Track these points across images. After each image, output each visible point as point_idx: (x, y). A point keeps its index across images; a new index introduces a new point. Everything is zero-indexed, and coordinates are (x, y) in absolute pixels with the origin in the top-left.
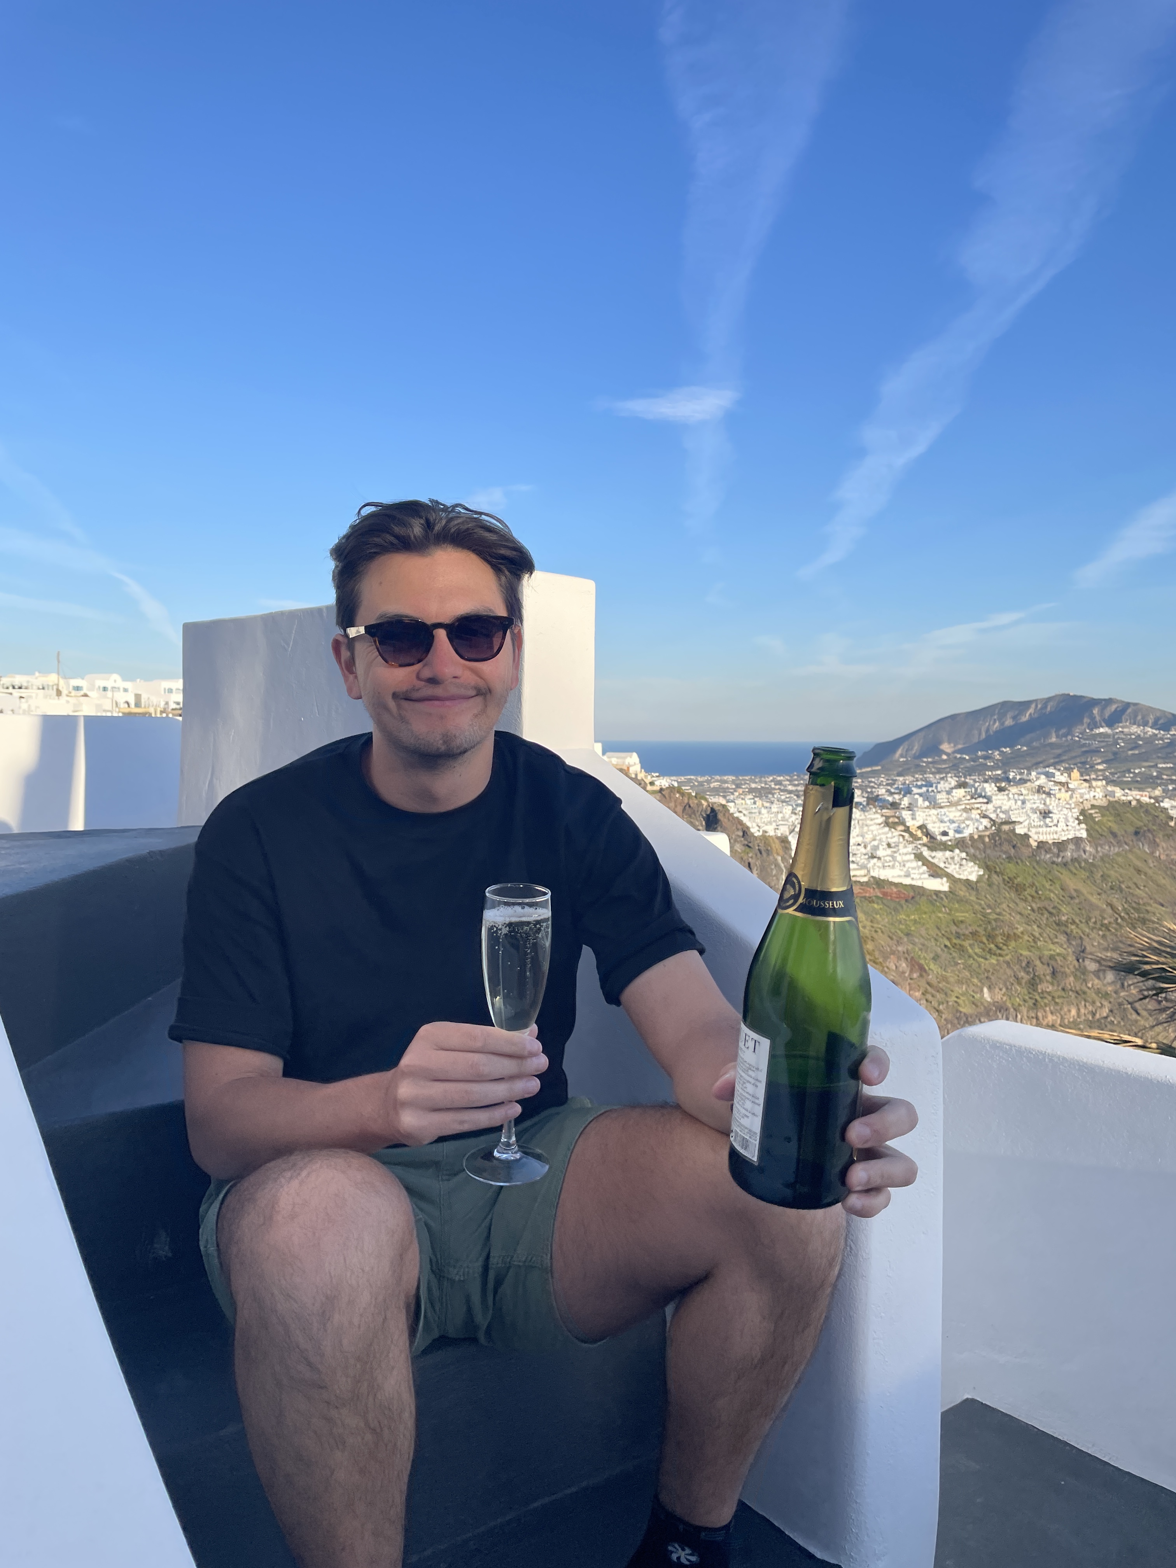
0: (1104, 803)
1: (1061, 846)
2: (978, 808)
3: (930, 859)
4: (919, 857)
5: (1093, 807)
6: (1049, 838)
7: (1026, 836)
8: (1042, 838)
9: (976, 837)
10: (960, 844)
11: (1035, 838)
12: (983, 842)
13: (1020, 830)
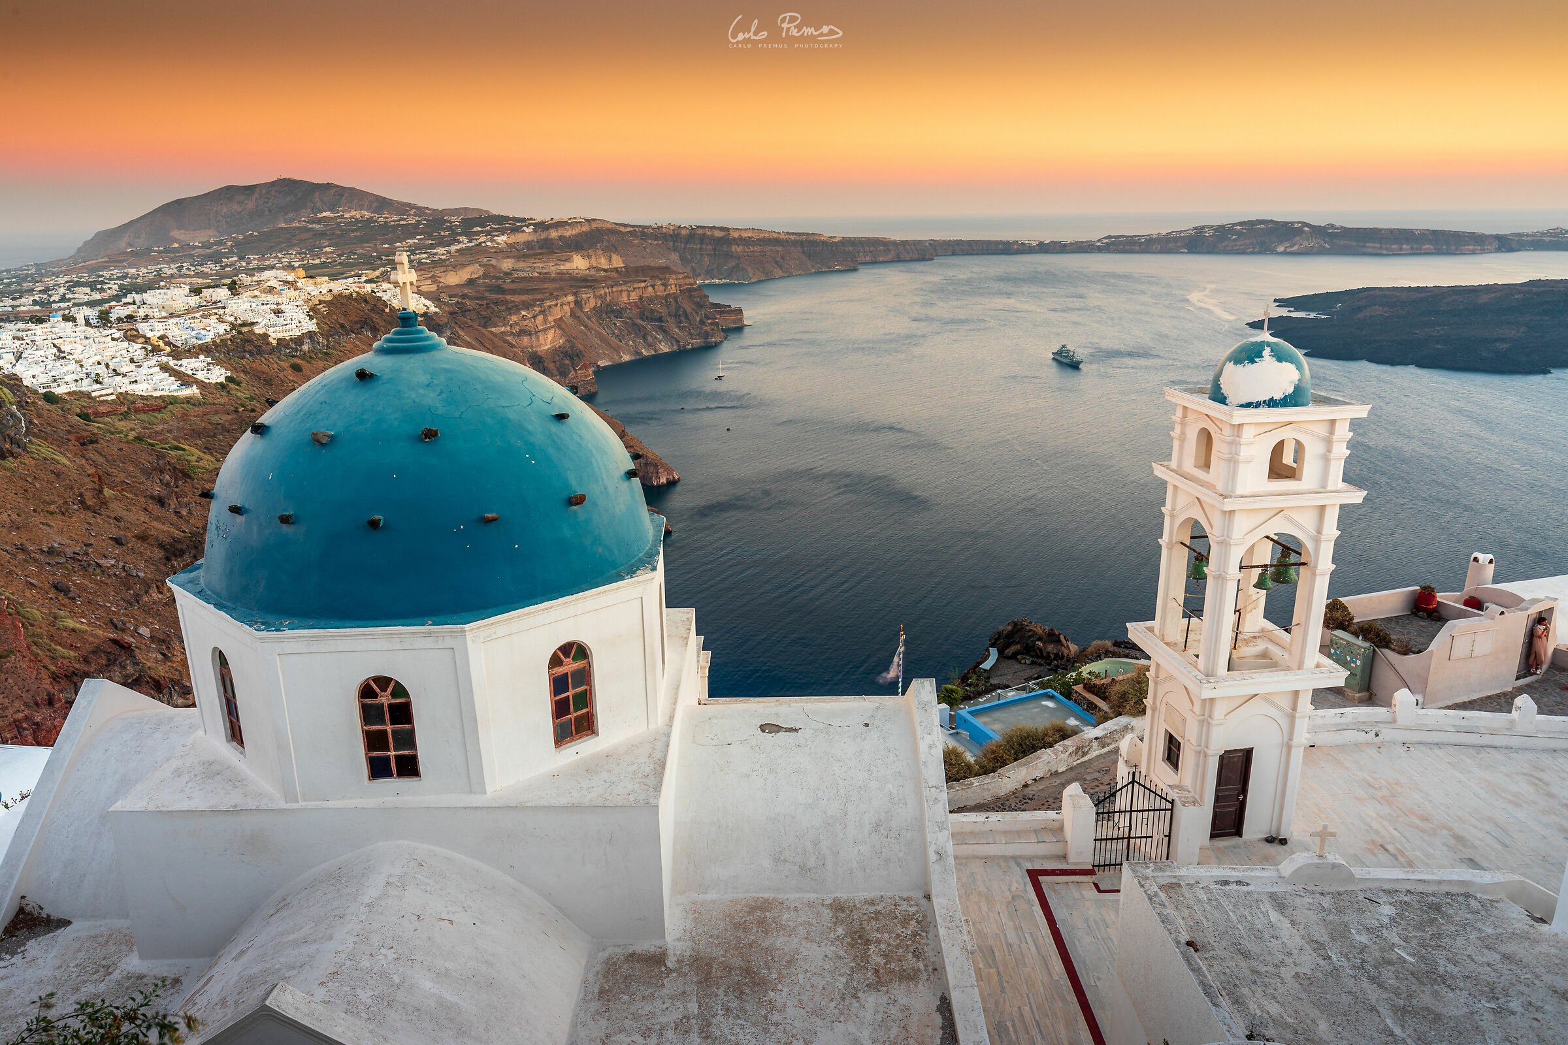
0: (329, 298)
1: (299, 341)
2: (216, 314)
3: (176, 367)
4: (165, 368)
5: (321, 302)
6: (286, 335)
7: (265, 336)
8: (280, 336)
9: (218, 341)
10: (205, 349)
11: (274, 335)
12: (226, 345)
13: (258, 330)
